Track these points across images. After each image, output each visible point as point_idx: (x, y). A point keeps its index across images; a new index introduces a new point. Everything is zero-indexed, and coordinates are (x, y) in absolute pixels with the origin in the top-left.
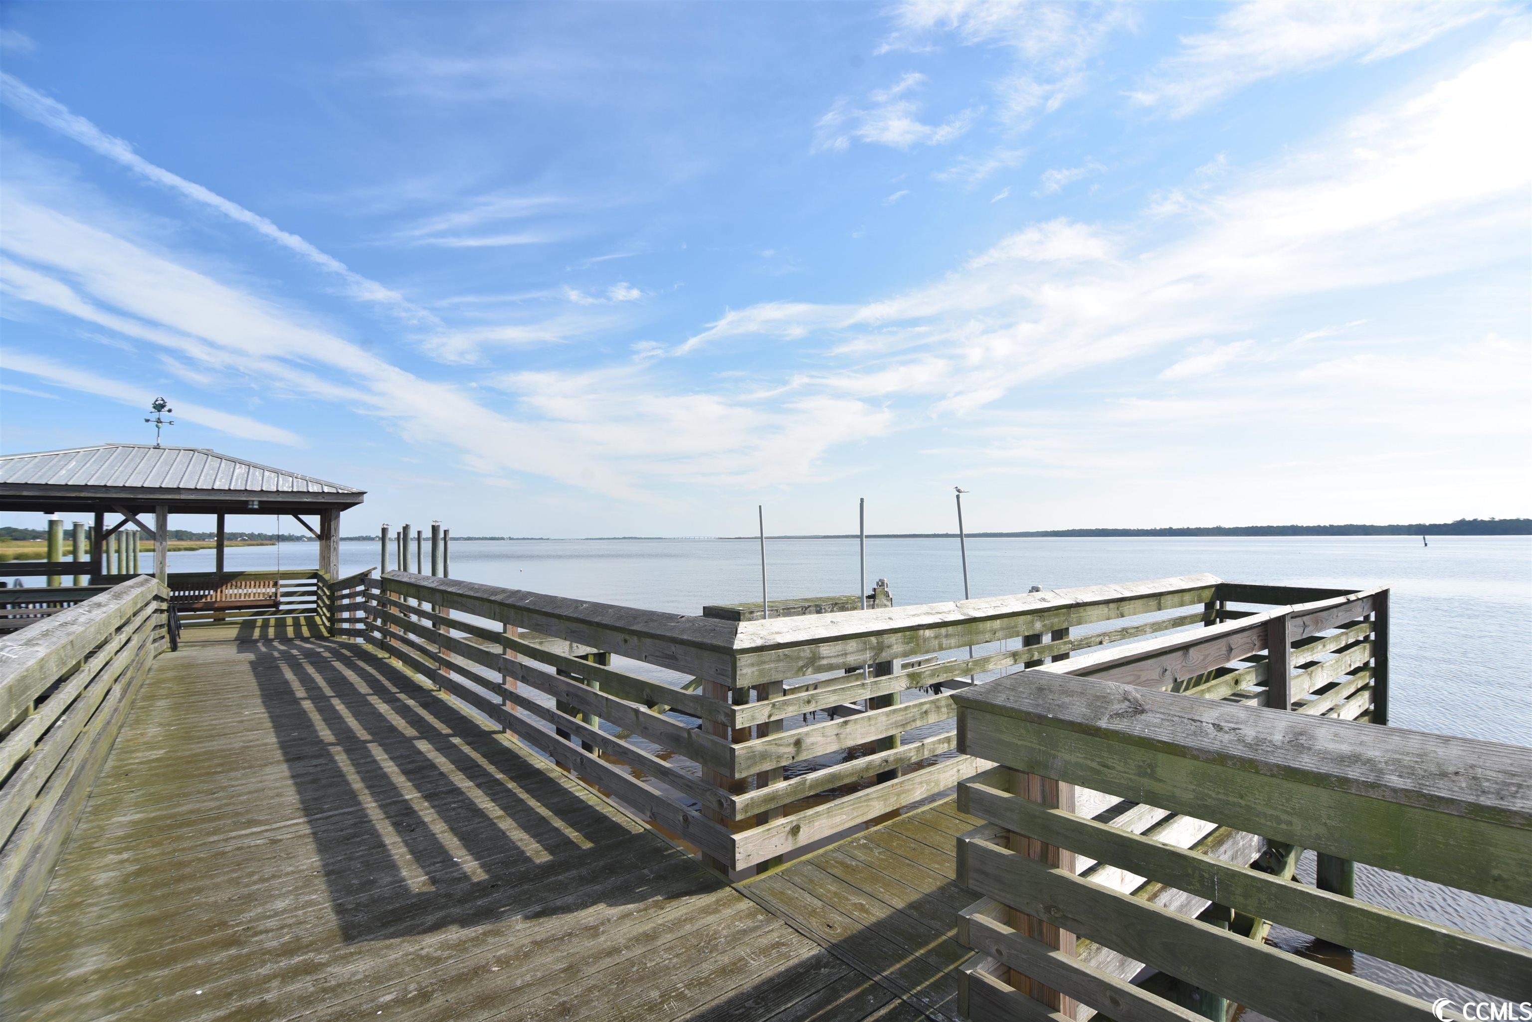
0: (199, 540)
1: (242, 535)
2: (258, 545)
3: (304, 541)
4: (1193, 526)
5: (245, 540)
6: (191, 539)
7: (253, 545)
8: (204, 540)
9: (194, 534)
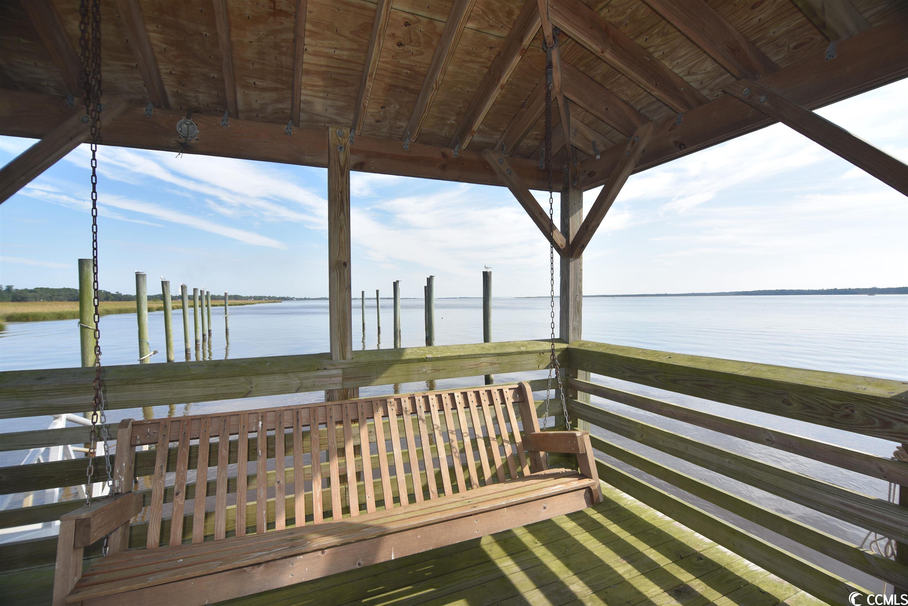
0: (245, 300)
1: (265, 297)
2: (273, 302)
3: (294, 300)
4: (853, 287)
5: (266, 300)
6: (241, 299)
7: (271, 302)
8: (247, 300)
9: (243, 297)
